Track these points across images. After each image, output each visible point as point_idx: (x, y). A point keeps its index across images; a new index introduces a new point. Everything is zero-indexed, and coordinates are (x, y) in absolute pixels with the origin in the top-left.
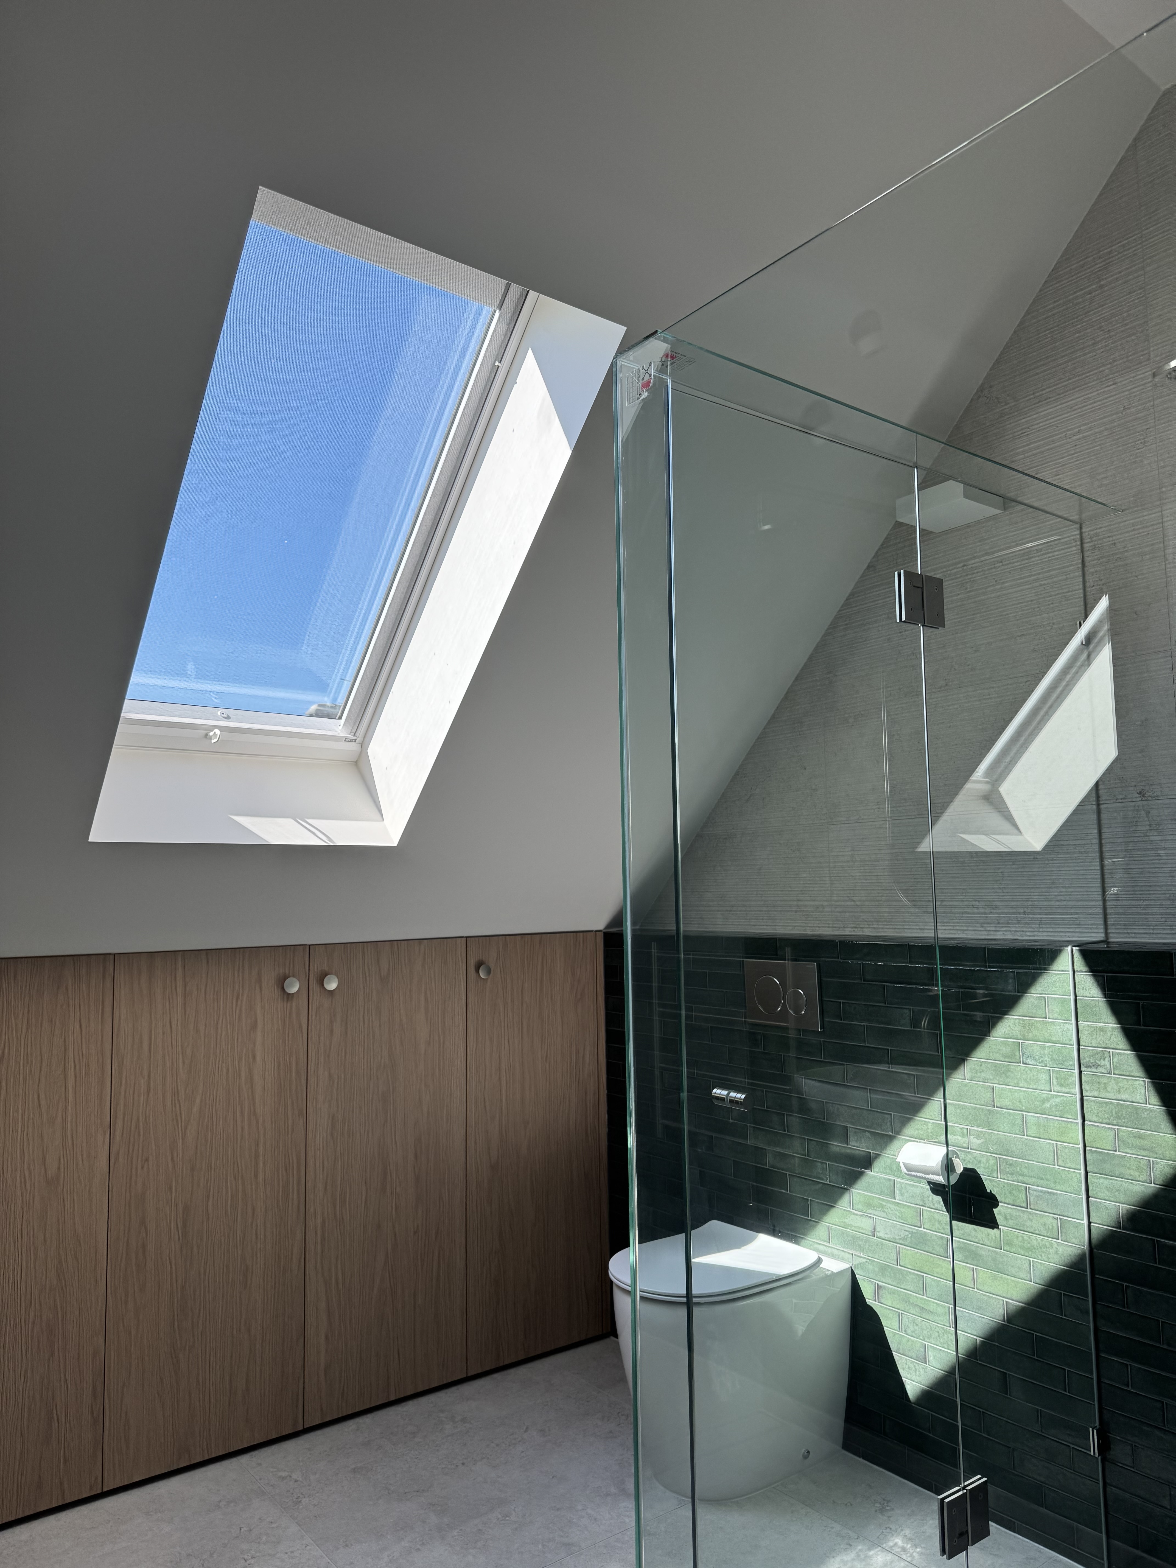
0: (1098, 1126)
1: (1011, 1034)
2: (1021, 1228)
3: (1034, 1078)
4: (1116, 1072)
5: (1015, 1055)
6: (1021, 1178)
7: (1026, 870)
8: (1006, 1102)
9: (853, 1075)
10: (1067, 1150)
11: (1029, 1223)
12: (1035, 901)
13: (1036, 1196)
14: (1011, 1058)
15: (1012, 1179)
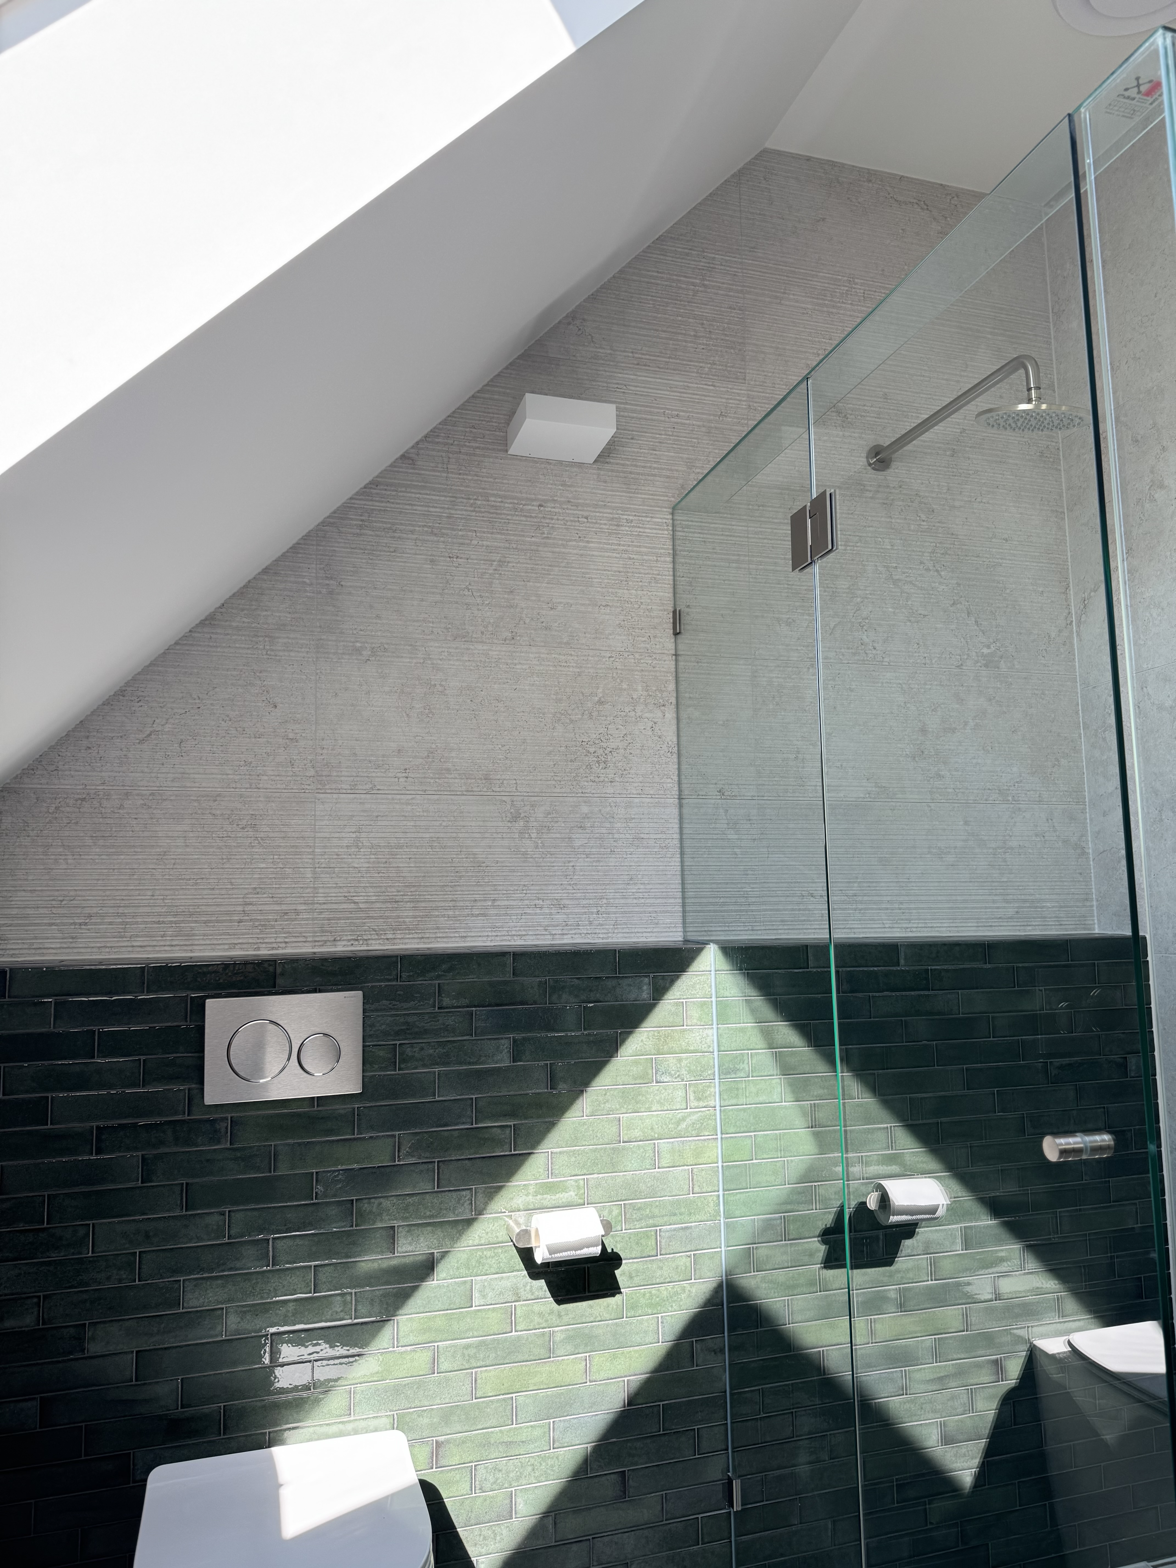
0: (736, 1137)
1: (643, 1050)
2: (649, 1282)
3: (669, 1097)
4: (754, 1074)
5: (647, 1074)
6: (651, 1221)
7: (601, 864)
8: (637, 1133)
9: (410, 1148)
10: (704, 1172)
11: (659, 1273)
12: (610, 899)
13: (670, 1237)
14: (644, 1079)
15: (639, 1226)
